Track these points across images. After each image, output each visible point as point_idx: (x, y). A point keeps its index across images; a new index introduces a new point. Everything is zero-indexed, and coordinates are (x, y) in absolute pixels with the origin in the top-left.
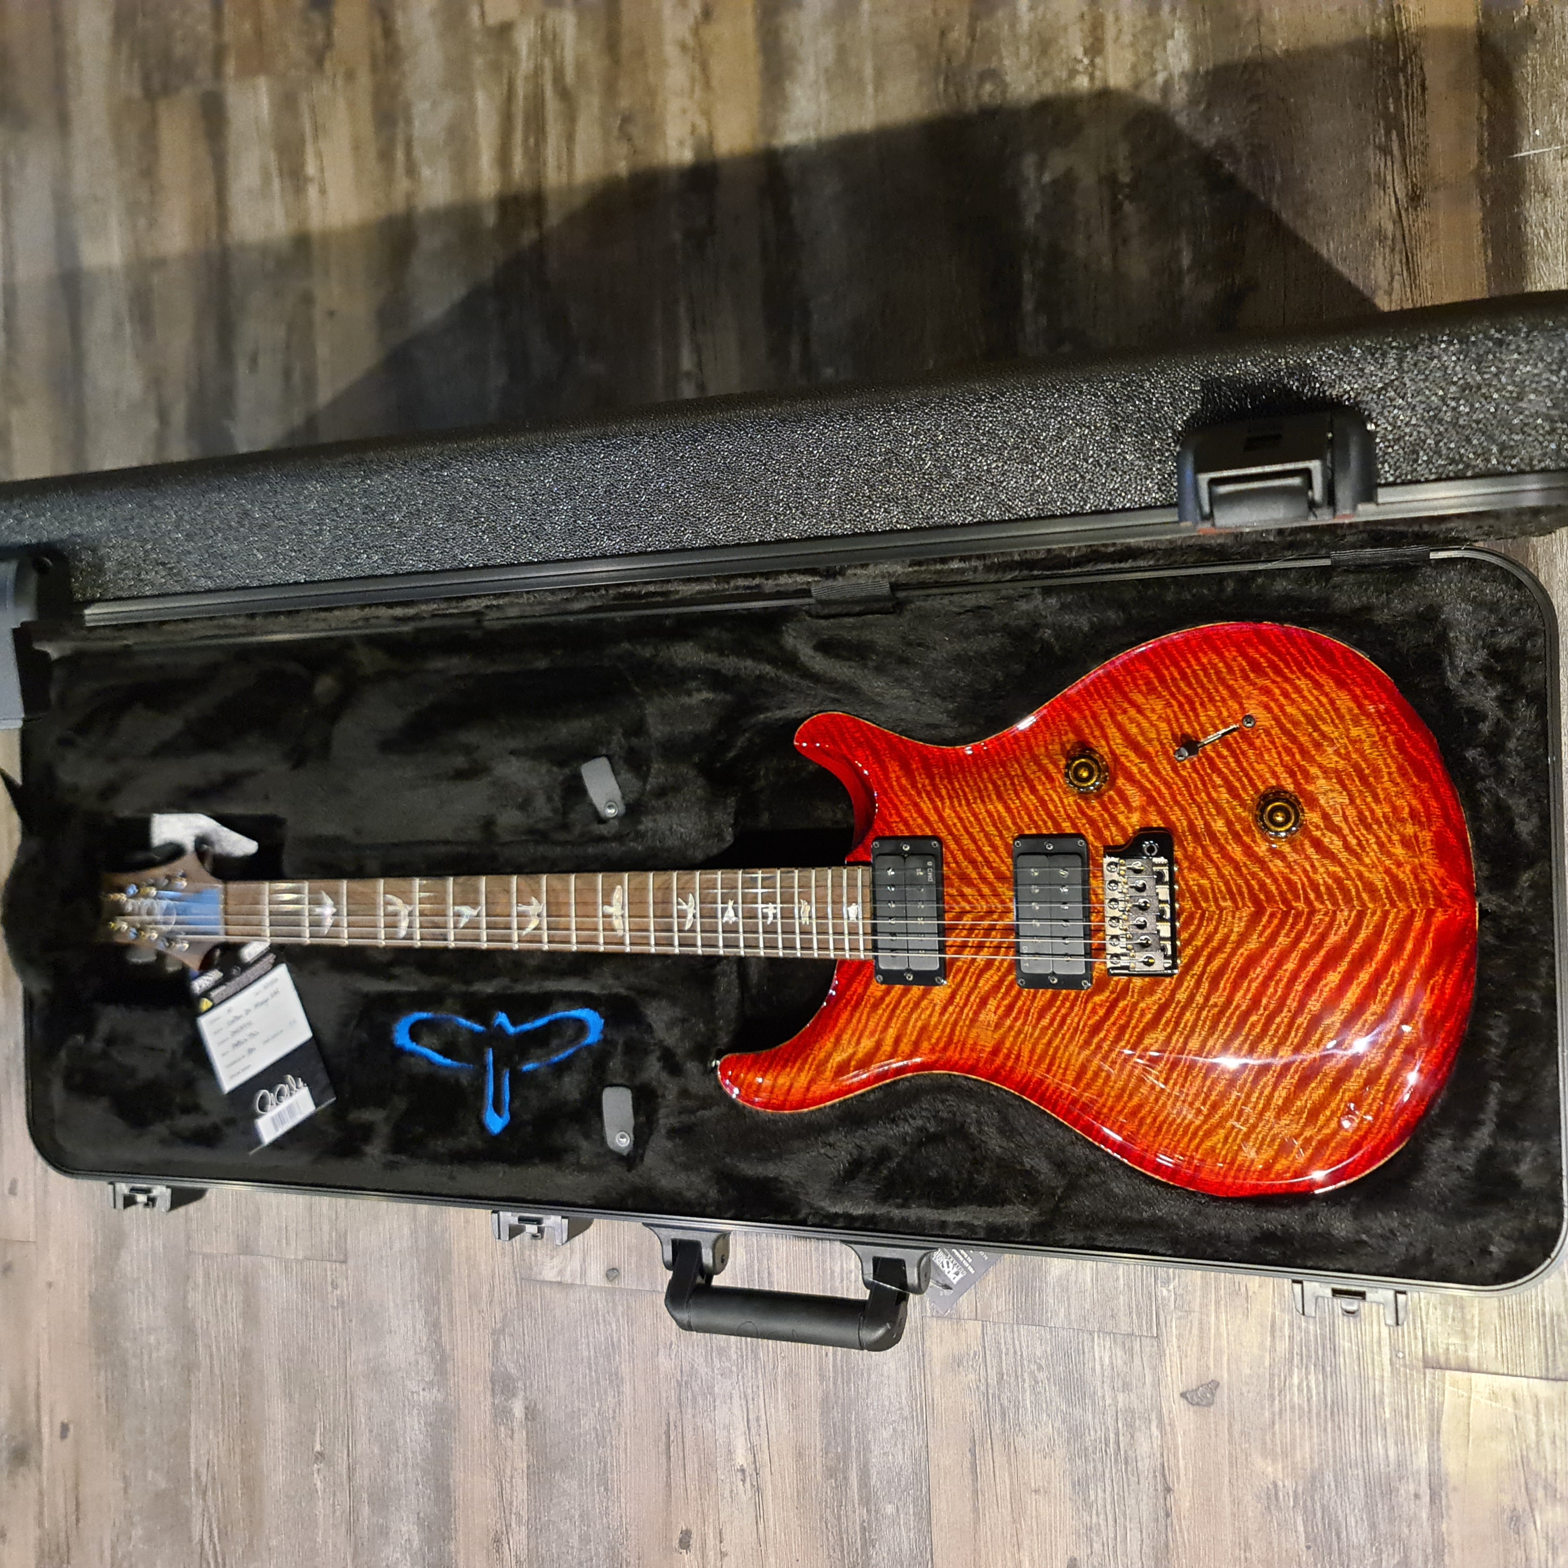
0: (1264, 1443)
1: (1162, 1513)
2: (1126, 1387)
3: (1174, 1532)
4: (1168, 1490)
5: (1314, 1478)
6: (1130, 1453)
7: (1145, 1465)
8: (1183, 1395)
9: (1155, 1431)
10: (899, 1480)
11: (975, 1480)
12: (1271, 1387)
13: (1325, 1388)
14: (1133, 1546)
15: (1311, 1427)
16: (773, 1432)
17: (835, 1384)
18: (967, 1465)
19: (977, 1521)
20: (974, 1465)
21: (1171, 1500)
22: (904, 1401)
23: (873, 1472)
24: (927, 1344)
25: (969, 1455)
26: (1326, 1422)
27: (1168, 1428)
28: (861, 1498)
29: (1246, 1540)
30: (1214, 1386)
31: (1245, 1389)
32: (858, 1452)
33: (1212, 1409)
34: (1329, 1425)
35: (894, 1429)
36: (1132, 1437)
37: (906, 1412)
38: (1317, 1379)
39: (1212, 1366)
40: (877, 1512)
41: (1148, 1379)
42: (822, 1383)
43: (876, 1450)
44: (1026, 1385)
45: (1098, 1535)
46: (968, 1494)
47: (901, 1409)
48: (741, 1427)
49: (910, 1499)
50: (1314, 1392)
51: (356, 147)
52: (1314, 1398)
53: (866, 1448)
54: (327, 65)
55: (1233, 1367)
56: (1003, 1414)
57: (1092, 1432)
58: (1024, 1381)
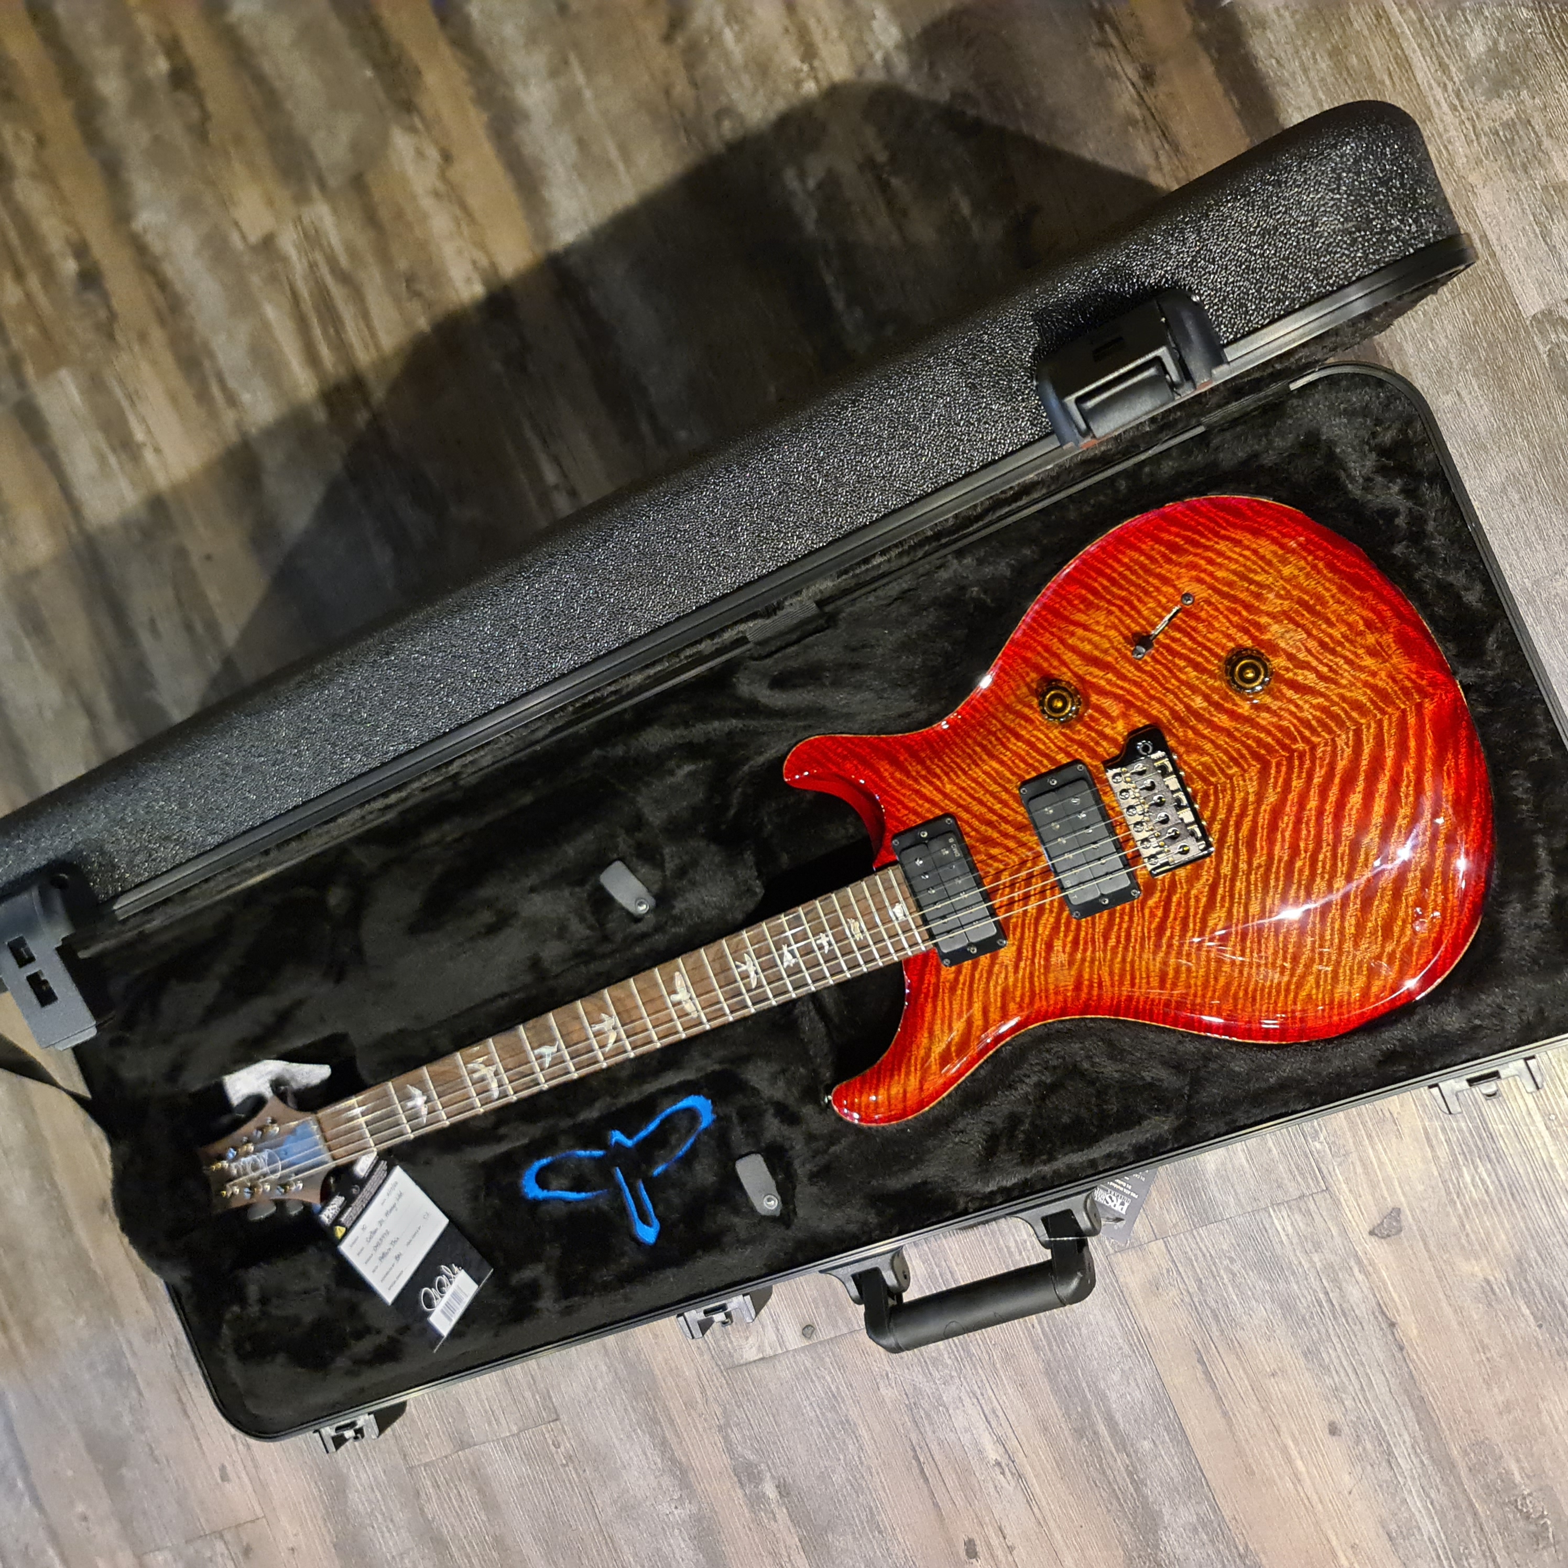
0: (1463, 1248)
1: (1395, 1349)
2: (1318, 1247)
3: (1412, 1361)
4: (1392, 1325)
5: (1519, 1261)
6: (1344, 1305)
7: (1362, 1311)
8: (1372, 1233)
9: (1360, 1277)
10: (1145, 1414)
11: (1213, 1386)
12: (1448, 1193)
13: (1496, 1175)
14: (1381, 1388)
15: (1498, 1215)
16: (1012, 1418)
17: (1051, 1350)
18: (1200, 1375)
19: (1230, 1424)
20: (1207, 1373)
21: (1399, 1334)
22: (1121, 1341)
23: (1118, 1416)
24: (1121, 1280)
25: (1199, 1366)
26: (1510, 1205)
27: (1370, 1269)
28: (1116, 1445)
29: (1481, 1342)
30: (1396, 1212)
31: (1425, 1205)
32: (1097, 1405)
33: (1402, 1234)
34: (1514, 1206)
35: (1122, 1370)
36: (1340, 1289)
37: (1126, 1349)
38: (1486, 1170)
39: (1386, 1195)
40: (1136, 1452)
41: (1335, 1231)
42: (1039, 1355)
43: (1113, 1396)
44: (1226, 1281)
45: (1345, 1392)
46: (1213, 1402)
47: (1120, 1348)
48: (981, 1425)
49: (1162, 1429)
50: (1489, 1183)
51: (174, 399)
52: (1491, 1188)
53: (1102, 1397)
54: (120, 338)
55: (1407, 1188)
56: (1216, 1317)
57: (1303, 1300)
58: (1222, 1278)
